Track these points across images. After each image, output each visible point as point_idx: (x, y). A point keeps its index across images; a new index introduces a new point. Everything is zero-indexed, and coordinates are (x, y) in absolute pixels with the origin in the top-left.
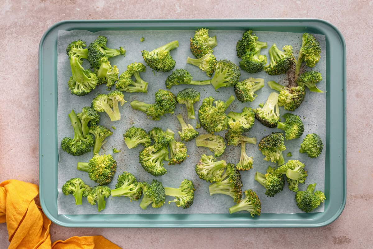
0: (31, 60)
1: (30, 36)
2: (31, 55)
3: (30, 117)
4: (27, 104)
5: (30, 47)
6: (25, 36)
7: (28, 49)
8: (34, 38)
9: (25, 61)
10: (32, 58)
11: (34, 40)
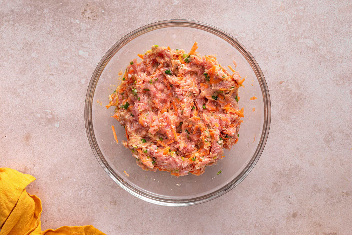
0: (27, 47)
1: (27, 24)
2: (28, 43)
3: (25, 104)
4: (21, 91)
5: (27, 34)
6: (22, 24)
7: (25, 37)
8: (31, 26)
9: (21, 48)
10: (28, 46)
11: (31, 28)
